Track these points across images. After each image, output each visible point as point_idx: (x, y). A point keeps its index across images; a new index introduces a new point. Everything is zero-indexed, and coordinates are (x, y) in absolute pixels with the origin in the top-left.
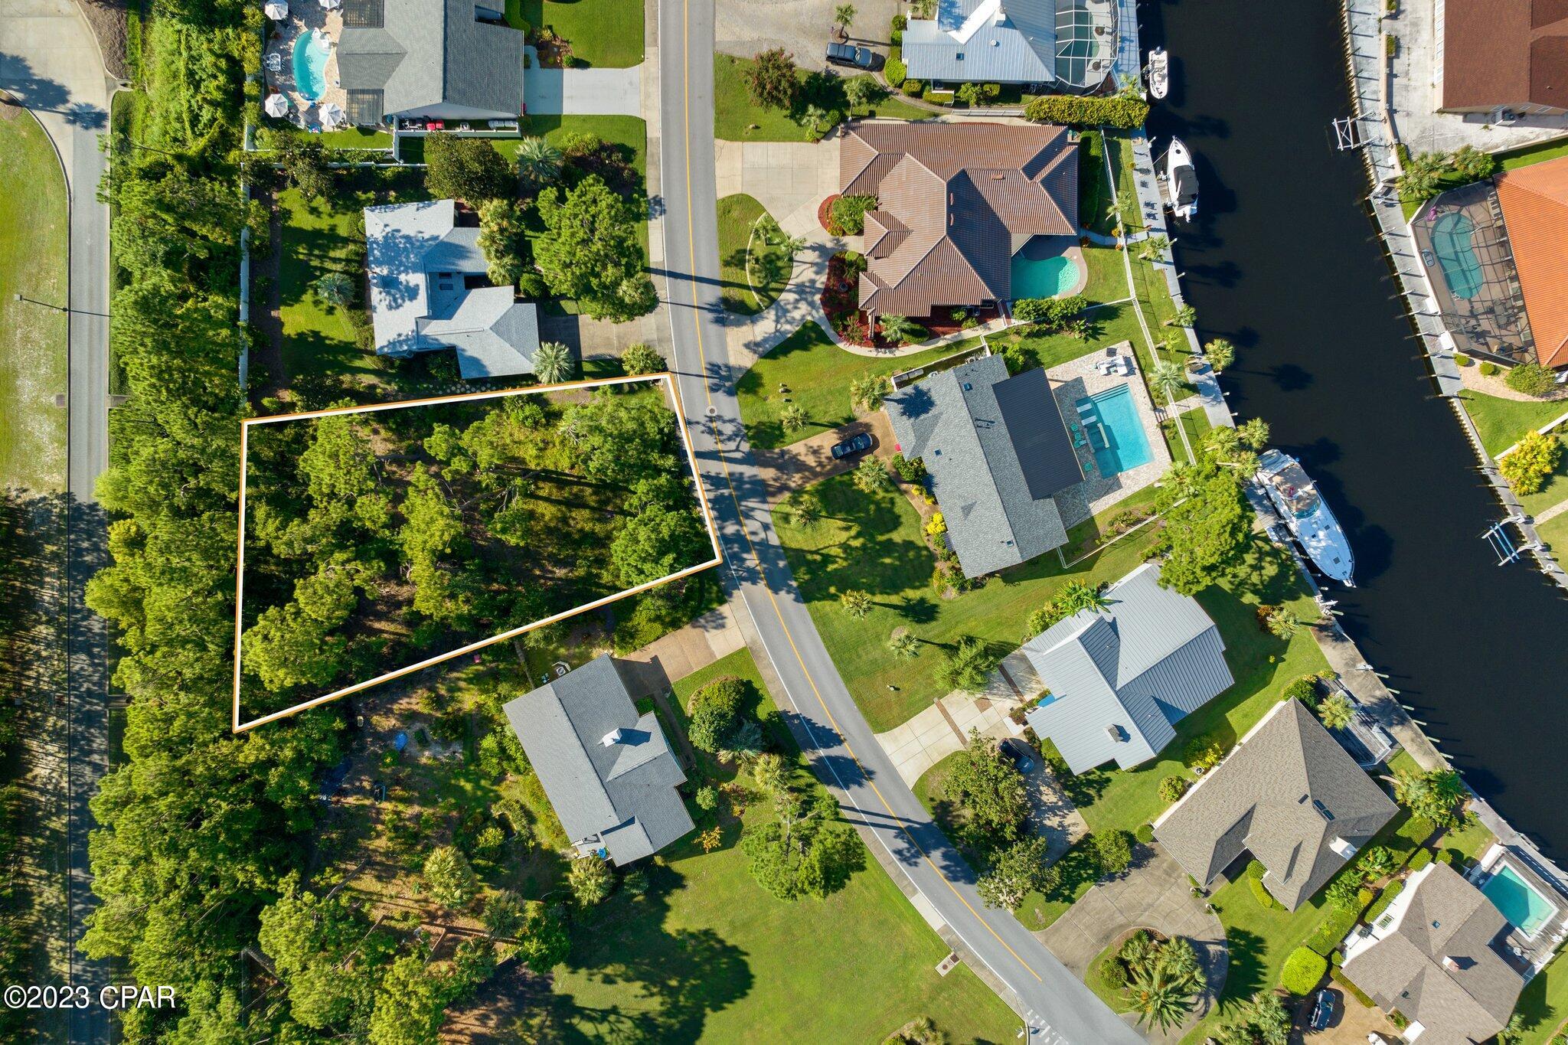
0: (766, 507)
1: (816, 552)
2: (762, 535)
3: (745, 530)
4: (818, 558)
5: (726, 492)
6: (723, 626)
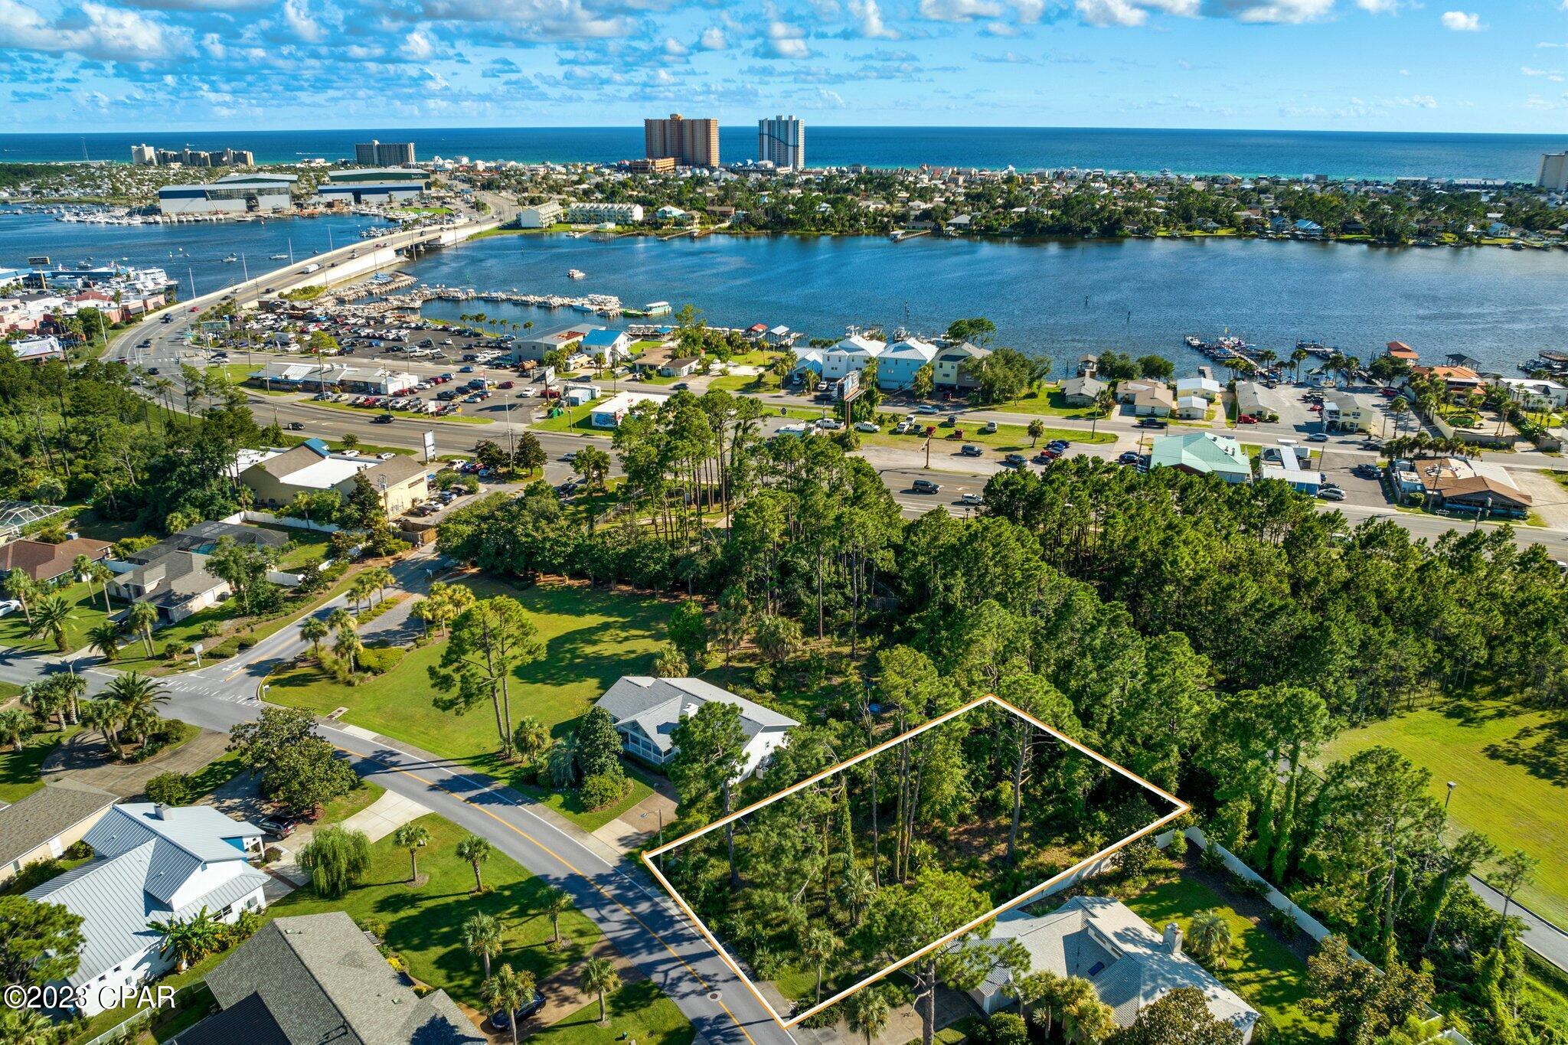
0: (610, 935)
1: (535, 916)
2: (604, 912)
3: (626, 910)
4: (532, 912)
5: (662, 933)
6: (620, 840)
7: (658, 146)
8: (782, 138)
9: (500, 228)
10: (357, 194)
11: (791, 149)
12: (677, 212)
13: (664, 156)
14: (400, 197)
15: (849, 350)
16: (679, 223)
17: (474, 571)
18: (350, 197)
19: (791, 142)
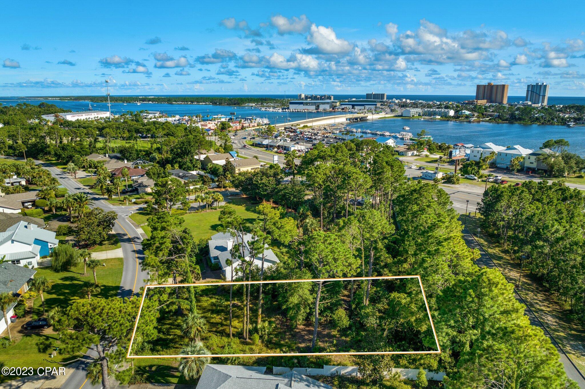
7: (481, 96)
8: (538, 92)
9: (394, 116)
10: (353, 106)
11: (541, 97)
12: (467, 113)
13: (483, 99)
14: (367, 107)
15: (483, 148)
16: (467, 117)
17: (245, 196)
18: (351, 107)
19: (541, 94)
